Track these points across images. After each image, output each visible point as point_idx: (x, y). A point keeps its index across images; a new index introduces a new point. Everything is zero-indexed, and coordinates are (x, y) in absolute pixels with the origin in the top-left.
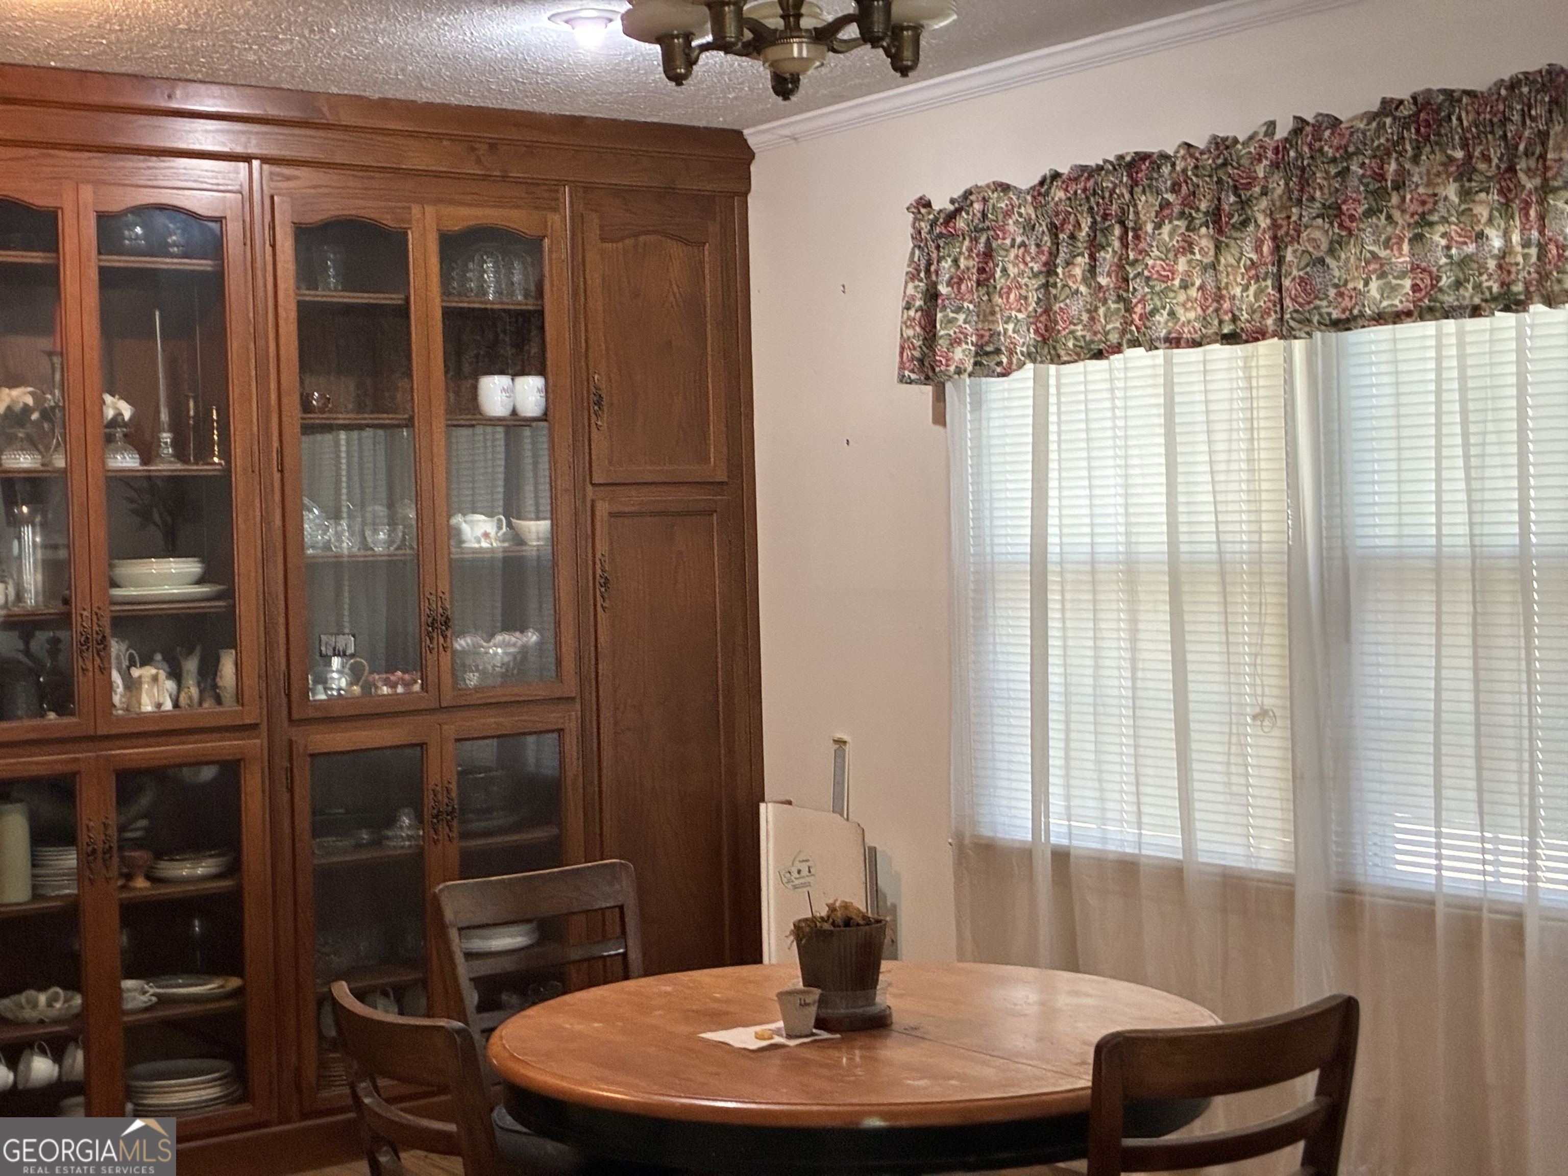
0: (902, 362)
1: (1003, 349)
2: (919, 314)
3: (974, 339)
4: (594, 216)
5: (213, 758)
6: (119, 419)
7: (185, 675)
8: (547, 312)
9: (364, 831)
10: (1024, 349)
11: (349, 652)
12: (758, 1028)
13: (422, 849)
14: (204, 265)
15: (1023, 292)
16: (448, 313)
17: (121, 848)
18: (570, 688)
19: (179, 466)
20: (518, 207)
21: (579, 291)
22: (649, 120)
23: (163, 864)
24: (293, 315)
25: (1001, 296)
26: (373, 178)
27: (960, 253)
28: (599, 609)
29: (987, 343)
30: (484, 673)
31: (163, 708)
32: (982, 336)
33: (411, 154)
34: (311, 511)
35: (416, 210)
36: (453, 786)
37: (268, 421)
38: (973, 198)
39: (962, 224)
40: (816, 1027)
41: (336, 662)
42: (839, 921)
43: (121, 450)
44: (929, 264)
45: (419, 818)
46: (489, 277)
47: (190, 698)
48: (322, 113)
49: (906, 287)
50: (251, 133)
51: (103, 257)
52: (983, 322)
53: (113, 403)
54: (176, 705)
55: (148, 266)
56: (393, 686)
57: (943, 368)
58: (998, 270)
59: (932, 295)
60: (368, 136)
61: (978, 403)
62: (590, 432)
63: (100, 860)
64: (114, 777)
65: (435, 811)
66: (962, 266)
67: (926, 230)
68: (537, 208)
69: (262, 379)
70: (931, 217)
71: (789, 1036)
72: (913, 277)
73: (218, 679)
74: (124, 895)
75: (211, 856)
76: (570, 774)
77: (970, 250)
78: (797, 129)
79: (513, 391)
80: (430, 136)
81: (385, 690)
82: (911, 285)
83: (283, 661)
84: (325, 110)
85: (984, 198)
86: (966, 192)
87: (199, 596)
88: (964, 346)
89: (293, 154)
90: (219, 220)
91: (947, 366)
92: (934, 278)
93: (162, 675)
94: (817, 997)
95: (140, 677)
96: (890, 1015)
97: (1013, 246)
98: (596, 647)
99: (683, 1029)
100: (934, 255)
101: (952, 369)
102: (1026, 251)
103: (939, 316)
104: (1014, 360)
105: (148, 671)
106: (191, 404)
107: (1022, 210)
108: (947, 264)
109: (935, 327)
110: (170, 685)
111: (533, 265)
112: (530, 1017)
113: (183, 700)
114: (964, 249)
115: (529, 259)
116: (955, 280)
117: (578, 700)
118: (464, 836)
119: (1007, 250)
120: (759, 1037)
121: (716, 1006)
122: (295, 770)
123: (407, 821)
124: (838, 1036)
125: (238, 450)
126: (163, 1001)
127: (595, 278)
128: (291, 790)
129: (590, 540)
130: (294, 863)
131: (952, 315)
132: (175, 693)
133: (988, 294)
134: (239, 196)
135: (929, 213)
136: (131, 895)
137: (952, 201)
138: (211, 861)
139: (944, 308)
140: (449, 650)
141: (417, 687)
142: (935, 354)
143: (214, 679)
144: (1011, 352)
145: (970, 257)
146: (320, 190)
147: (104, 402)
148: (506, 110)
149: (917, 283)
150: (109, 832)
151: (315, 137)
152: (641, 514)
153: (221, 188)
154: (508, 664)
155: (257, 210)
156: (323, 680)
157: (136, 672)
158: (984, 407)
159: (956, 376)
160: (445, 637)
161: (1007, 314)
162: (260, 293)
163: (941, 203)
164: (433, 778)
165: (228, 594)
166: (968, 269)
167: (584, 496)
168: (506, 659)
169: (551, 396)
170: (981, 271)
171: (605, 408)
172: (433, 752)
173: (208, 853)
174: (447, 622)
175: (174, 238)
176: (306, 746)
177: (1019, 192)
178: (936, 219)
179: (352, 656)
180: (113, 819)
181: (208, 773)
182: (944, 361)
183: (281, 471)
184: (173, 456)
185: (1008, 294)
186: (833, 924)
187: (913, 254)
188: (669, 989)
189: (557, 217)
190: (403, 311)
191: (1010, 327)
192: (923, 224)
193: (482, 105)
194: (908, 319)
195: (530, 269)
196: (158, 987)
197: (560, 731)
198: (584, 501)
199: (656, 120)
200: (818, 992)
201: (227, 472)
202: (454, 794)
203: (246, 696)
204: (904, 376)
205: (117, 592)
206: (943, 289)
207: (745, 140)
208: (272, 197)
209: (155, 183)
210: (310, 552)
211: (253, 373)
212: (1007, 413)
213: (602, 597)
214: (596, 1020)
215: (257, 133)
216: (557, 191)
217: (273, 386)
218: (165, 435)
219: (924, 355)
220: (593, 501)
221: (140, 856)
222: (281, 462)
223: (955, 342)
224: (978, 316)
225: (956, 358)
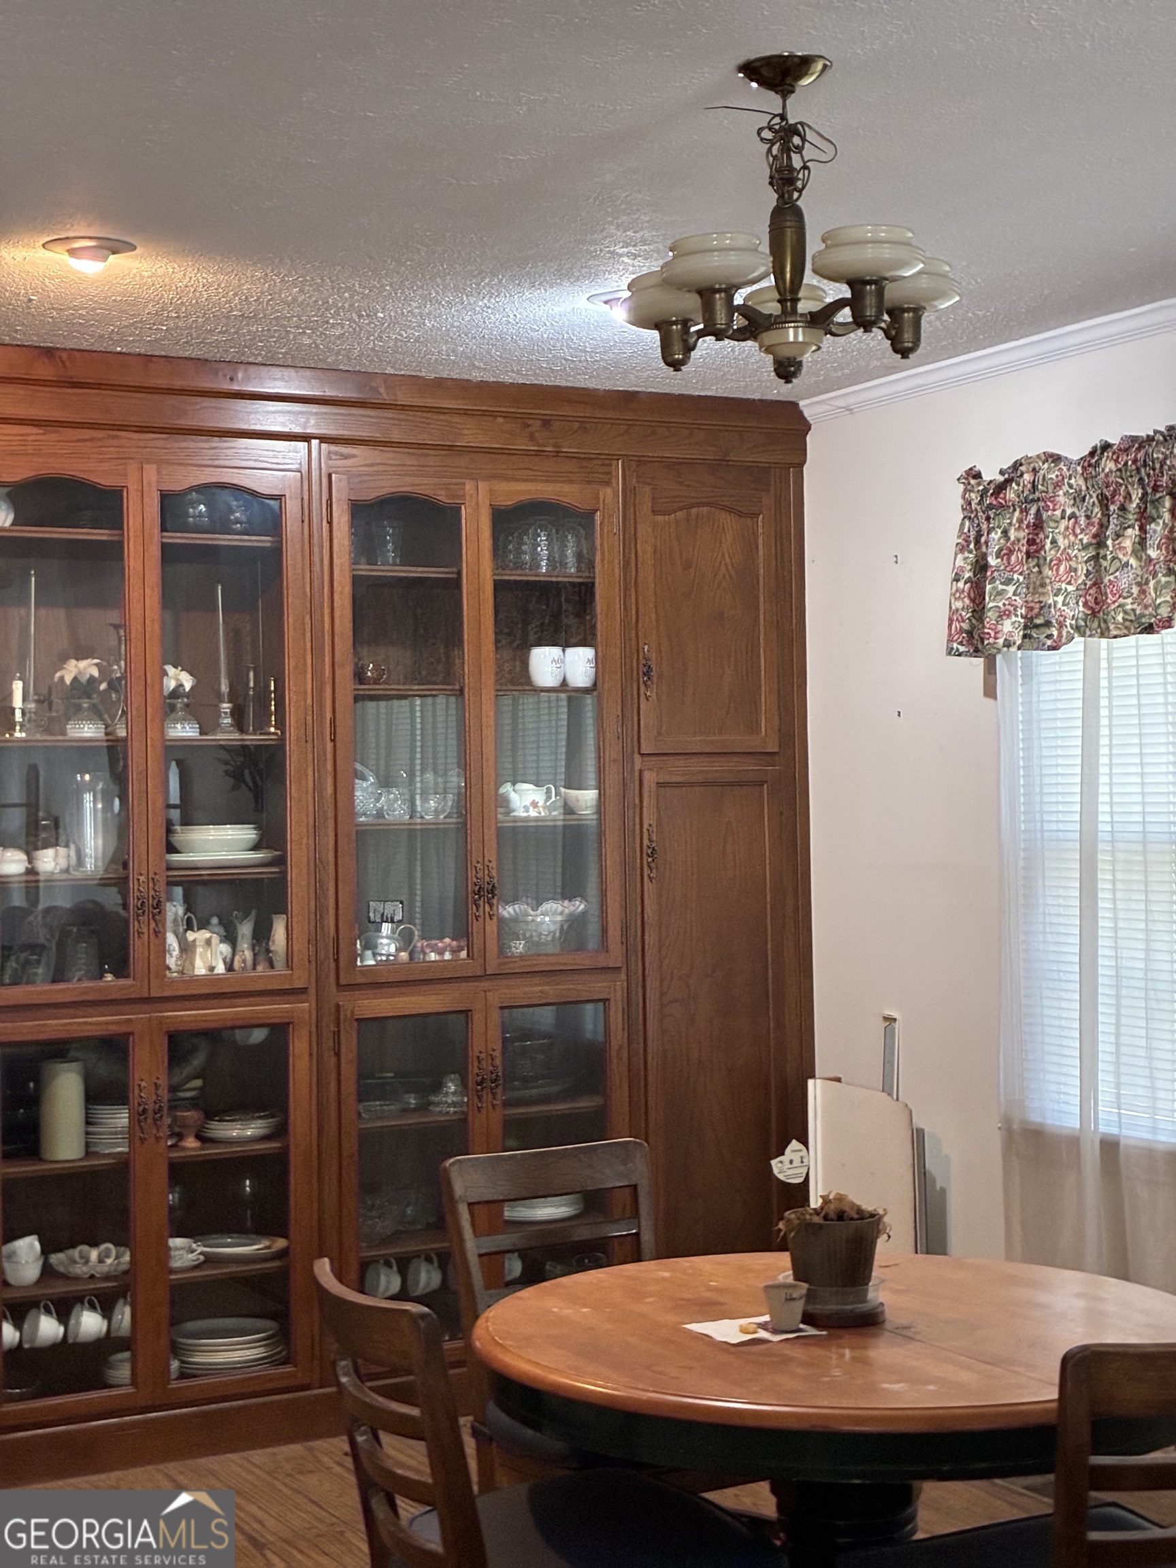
0: (950, 635)
1: (1054, 621)
2: (968, 585)
3: (1023, 611)
4: (647, 489)
5: (261, 1021)
6: (181, 689)
7: (239, 938)
8: (597, 584)
9: (413, 1095)
10: (1073, 622)
11: (396, 919)
12: (744, 1321)
13: (465, 1114)
14: (265, 541)
15: (1073, 564)
16: (499, 586)
17: (172, 1108)
18: (615, 957)
19: (236, 736)
20: (572, 482)
21: (629, 563)
22: (703, 394)
23: (214, 1125)
24: (348, 589)
25: (1051, 569)
26: (428, 455)
27: (1010, 524)
28: (646, 878)
29: (1037, 616)
30: (528, 940)
31: (216, 972)
32: (1032, 609)
33: (465, 432)
34: (364, 779)
35: (469, 486)
36: (497, 1054)
37: (321, 691)
38: (1023, 468)
39: (1013, 495)
40: (803, 1322)
41: (386, 928)
42: (832, 1215)
43: (182, 720)
44: (979, 535)
45: (464, 1084)
46: (543, 550)
47: (244, 961)
48: (380, 394)
49: (955, 559)
50: (311, 413)
51: (165, 534)
52: (1033, 594)
53: (176, 675)
54: (230, 968)
55: (210, 542)
56: (441, 953)
57: (991, 640)
58: (1048, 541)
59: (981, 567)
60: (425, 414)
61: (1028, 675)
62: (639, 702)
63: (150, 1121)
64: (166, 1039)
65: (479, 1078)
66: (1012, 538)
67: (976, 501)
68: (589, 482)
69: (317, 651)
70: (981, 488)
71: (775, 1332)
72: (962, 549)
73: (270, 943)
74: (173, 1155)
75: (260, 1118)
76: (615, 1044)
77: (1020, 521)
78: (851, 400)
79: (563, 662)
80: (484, 413)
81: (433, 956)
82: (960, 556)
83: (332, 927)
84: (382, 390)
85: (1034, 469)
86: (1016, 462)
87: (252, 863)
88: (1014, 619)
89: (349, 433)
90: (279, 498)
91: (996, 638)
92: (984, 549)
93: (215, 939)
94: (804, 1292)
95: (194, 941)
96: (882, 1312)
97: (1063, 518)
98: (643, 918)
99: (671, 1318)
100: (984, 526)
101: (1001, 641)
102: (1076, 522)
103: (988, 587)
104: (1064, 633)
105: (205, 934)
106: (251, 675)
107: (1073, 481)
108: (996, 535)
109: (984, 599)
110: (225, 948)
111: (586, 539)
112: (521, 1298)
113: (237, 965)
114: (1014, 521)
115: (583, 532)
116: (1005, 552)
117: (624, 970)
118: (507, 1104)
119: (1057, 522)
120: (744, 1330)
121: (708, 1294)
122: (342, 1036)
123: (453, 1088)
124: (824, 1333)
125: (292, 720)
126: (210, 1260)
127: (645, 549)
128: (338, 1054)
129: (638, 810)
130: (340, 1128)
131: (1001, 587)
132: (229, 956)
133: (1038, 565)
134: (299, 474)
135: (979, 484)
136: (182, 1154)
137: (1002, 472)
138: (259, 1123)
139: (993, 580)
140: (495, 918)
141: (464, 954)
142: (984, 627)
143: (267, 944)
144: (1061, 626)
145: (1019, 528)
146: (375, 468)
147: (165, 673)
148: (559, 387)
149: (966, 554)
150: (160, 1092)
151: (371, 417)
152: (690, 784)
153: (281, 467)
154: (554, 932)
155: (315, 487)
156: (370, 946)
157: (191, 936)
158: (1035, 679)
159: (1005, 649)
160: (491, 905)
161: (1057, 586)
162: (317, 568)
163: (991, 474)
164: (477, 1045)
165: (280, 861)
166: (1019, 540)
167: (633, 766)
168: (552, 928)
169: (600, 666)
170: (1031, 542)
171: (655, 679)
172: (478, 1019)
173: (257, 1115)
174: (492, 891)
175: (238, 515)
176: (352, 1011)
177: (1069, 463)
178: (985, 490)
179: (400, 922)
180: (163, 1081)
181: (258, 1035)
182: (993, 635)
183: (333, 741)
184: (232, 725)
185: (1058, 565)
186: (826, 1218)
187: (962, 525)
188: (667, 1274)
189: (609, 491)
190: (455, 584)
191: (1060, 599)
192: (973, 496)
193: (536, 382)
194: (957, 591)
195: (583, 542)
196: (205, 1246)
197: (605, 1001)
198: (632, 770)
199: (709, 394)
200: (805, 1285)
201: (282, 739)
202: (498, 1062)
203: (295, 959)
204: (952, 649)
205: (175, 857)
206: (992, 561)
207: (801, 413)
208: (330, 476)
209: (217, 463)
210: (363, 819)
211: (308, 645)
212: (1058, 686)
213: (649, 867)
214: (586, 1306)
215: (316, 414)
216: (610, 465)
217: (327, 659)
218: (225, 705)
219: (973, 627)
220: (641, 772)
221: (191, 1115)
222: (334, 733)
223: (1004, 614)
224: (1028, 588)
225: (1006, 630)
